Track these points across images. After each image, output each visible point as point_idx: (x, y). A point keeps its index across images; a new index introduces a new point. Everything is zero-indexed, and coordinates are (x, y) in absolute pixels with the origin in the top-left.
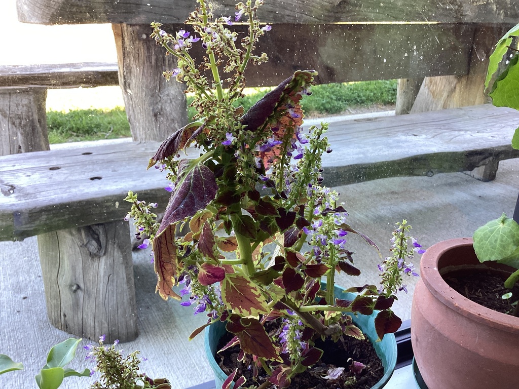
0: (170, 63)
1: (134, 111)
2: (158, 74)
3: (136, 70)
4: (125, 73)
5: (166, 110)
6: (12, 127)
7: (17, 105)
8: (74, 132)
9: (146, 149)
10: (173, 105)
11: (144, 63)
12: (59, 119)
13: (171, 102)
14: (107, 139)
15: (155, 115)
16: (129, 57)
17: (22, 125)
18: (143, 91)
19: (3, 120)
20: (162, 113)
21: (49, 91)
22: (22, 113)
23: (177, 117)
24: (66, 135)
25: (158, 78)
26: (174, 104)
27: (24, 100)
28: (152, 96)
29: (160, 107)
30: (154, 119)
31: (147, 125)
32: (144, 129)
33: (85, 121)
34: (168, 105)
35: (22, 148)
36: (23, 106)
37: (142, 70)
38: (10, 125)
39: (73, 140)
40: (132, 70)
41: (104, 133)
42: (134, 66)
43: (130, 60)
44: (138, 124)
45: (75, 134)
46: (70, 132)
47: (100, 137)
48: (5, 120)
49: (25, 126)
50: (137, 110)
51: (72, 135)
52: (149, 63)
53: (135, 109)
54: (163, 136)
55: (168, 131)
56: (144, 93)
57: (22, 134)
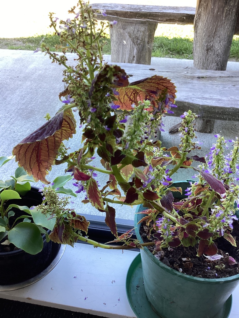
0: (226, 15)
1: (196, 44)
2: (216, 22)
3: (204, 17)
4: (197, 18)
5: (215, 47)
6: (133, 44)
7: (138, 31)
8: (171, 51)
9: (187, 73)
10: (220, 44)
11: (209, 13)
12: (165, 42)
13: (220, 42)
14: (188, 59)
15: (207, 50)
16: (201, 7)
17: (138, 43)
18: (204, 32)
19: (129, 39)
20: (212, 49)
21: (159, 24)
22: (139, 36)
23: (221, 53)
24: (166, 53)
25: (216, 24)
26: (222, 44)
27: (142, 28)
28: (209, 36)
29: (212, 45)
30: (206, 52)
31: (201, 55)
32: (199, 58)
33: (179, 45)
34: (217, 44)
35: (135, 57)
36: (141, 32)
37: (206, 18)
38: (132, 42)
39: (169, 56)
40: (201, 17)
41: (188, 55)
42: (203, 14)
43: (201, 10)
44: (196, 54)
45: (171, 53)
46: (168, 51)
47: (184, 57)
48: (130, 39)
49: (139, 44)
50: (198, 45)
51: (169, 53)
52: (212, 13)
53: (197, 43)
54: (208, 65)
55: (212, 62)
56: (204, 34)
57: (136, 49)
